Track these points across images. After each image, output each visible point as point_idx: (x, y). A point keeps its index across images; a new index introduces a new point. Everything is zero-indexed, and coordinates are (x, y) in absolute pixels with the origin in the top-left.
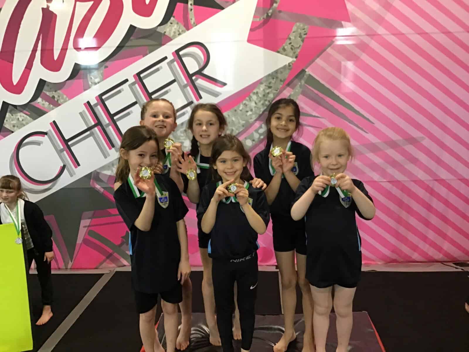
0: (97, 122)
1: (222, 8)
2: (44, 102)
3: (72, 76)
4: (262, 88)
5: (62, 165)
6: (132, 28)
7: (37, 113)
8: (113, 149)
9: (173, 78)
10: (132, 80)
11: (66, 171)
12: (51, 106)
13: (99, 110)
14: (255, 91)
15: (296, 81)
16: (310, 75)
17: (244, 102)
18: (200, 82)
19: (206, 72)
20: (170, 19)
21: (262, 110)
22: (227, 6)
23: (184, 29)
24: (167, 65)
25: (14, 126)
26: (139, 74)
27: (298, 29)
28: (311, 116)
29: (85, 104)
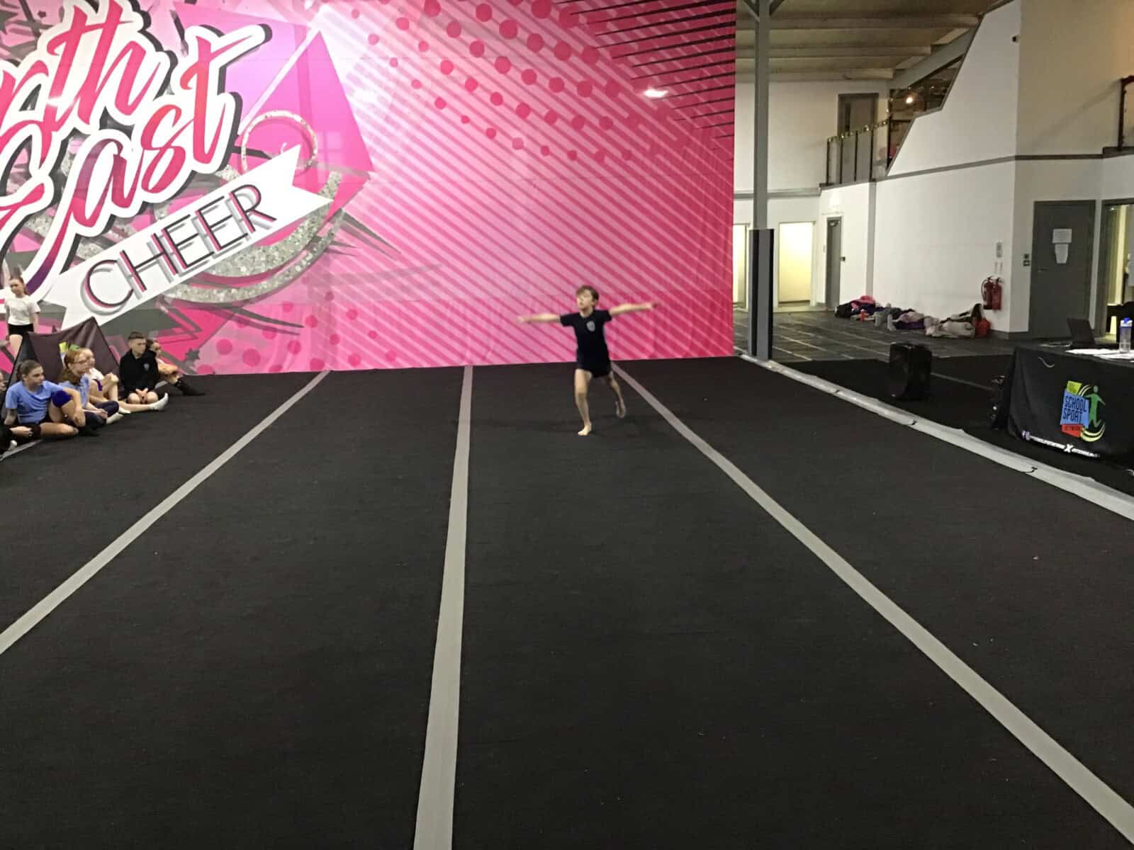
0: (162, 251)
1: (269, 158)
2: (114, 234)
3: (141, 211)
4: (306, 223)
5: (130, 289)
6: (193, 173)
7: (109, 243)
8: (177, 275)
9: (229, 214)
10: (193, 215)
11: (133, 295)
12: (121, 238)
13: (165, 241)
14: (301, 225)
15: (335, 218)
16: (346, 213)
17: (293, 234)
18: (253, 217)
19: (258, 209)
20: (225, 166)
21: (308, 241)
22: (274, 157)
23: (237, 173)
24: (225, 205)
25: (85, 255)
26: (199, 211)
27: (335, 177)
28: (349, 246)
29: (152, 236)
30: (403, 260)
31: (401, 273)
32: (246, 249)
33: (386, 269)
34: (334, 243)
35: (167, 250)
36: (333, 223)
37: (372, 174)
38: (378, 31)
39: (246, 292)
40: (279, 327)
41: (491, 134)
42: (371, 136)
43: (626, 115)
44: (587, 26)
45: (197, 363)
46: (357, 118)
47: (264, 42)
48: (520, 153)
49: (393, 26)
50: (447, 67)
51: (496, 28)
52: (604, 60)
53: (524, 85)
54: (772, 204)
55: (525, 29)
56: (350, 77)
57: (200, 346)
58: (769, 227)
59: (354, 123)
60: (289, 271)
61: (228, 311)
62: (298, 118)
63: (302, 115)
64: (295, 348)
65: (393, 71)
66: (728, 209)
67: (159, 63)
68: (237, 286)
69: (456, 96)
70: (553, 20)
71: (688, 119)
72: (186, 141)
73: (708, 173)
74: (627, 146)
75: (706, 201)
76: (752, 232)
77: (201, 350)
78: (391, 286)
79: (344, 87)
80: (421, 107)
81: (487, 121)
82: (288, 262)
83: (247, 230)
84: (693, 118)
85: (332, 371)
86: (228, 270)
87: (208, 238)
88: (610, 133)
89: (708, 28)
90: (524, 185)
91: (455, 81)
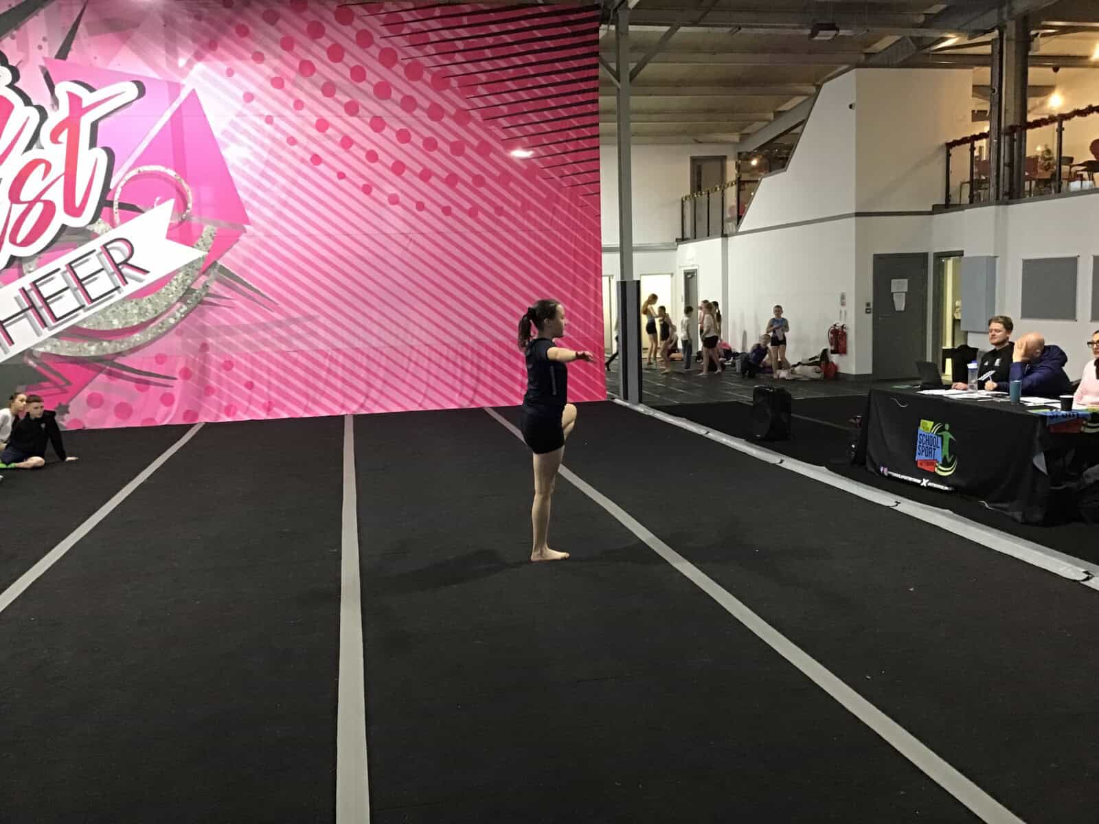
0: (31, 305)
1: (141, 211)
3: (9, 265)
6: (64, 227)
8: (46, 329)
9: (101, 267)
10: (64, 269)
13: (33, 295)
14: (175, 277)
15: (210, 270)
16: (221, 266)
17: (167, 286)
18: (126, 270)
19: (130, 262)
20: (97, 220)
21: (182, 293)
22: (148, 210)
23: (111, 227)
24: (96, 258)
26: (70, 264)
27: (209, 230)
28: (225, 298)
29: (20, 290)
30: (280, 311)
31: (280, 324)
32: (118, 302)
33: (262, 319)
34: (208, 295)
35: (35, 302)
36: (208, 275)
37: (247, 227)
38: (253, 89)
39: (118, 345)
40: (152, 379)
41: (367, 190)
42: (246, 190)
43: (497, 173)
44: (458, 89)
45: (66, 417)
46: (232, 173)
47: (136, 99)
48: (396, 208)
49: (268, 85)
50: (322, 125)
51: (371, 90)
52: (476, 122)
53: (398, 143)
54: (636, 255)
55: (399, 91)
56: (225, 132)
57: (71, 399)
58: (636, 278)
59: (230, 179)
60: (162, 323)
61: (99, 364)
62: (172, 173)
63: (176, 170)
64: (168, 400)
65: (268, 128)
66: (596, 261)
67: (28, 118)
68: (109, 339)
69: (333, 154)
70: (426, 83)
71: (557, 178)
72: (56, 195)
73: (577, 229)
74: (499, 202)
75: (575, 254)
76: (620, 284)
77: (71, 404)
78: (268, 337)
79: (218, 141)
80: (297, 164)
81: (362, 176)
82: (161, 315)
83: (119, 283)
84: (561, 177)
85: (207, 423)
86: (99, 323)
87: (79, 292)
88: (483, 190)
89: (573, 93)
90: (400, 238)
91: (329, 137)
